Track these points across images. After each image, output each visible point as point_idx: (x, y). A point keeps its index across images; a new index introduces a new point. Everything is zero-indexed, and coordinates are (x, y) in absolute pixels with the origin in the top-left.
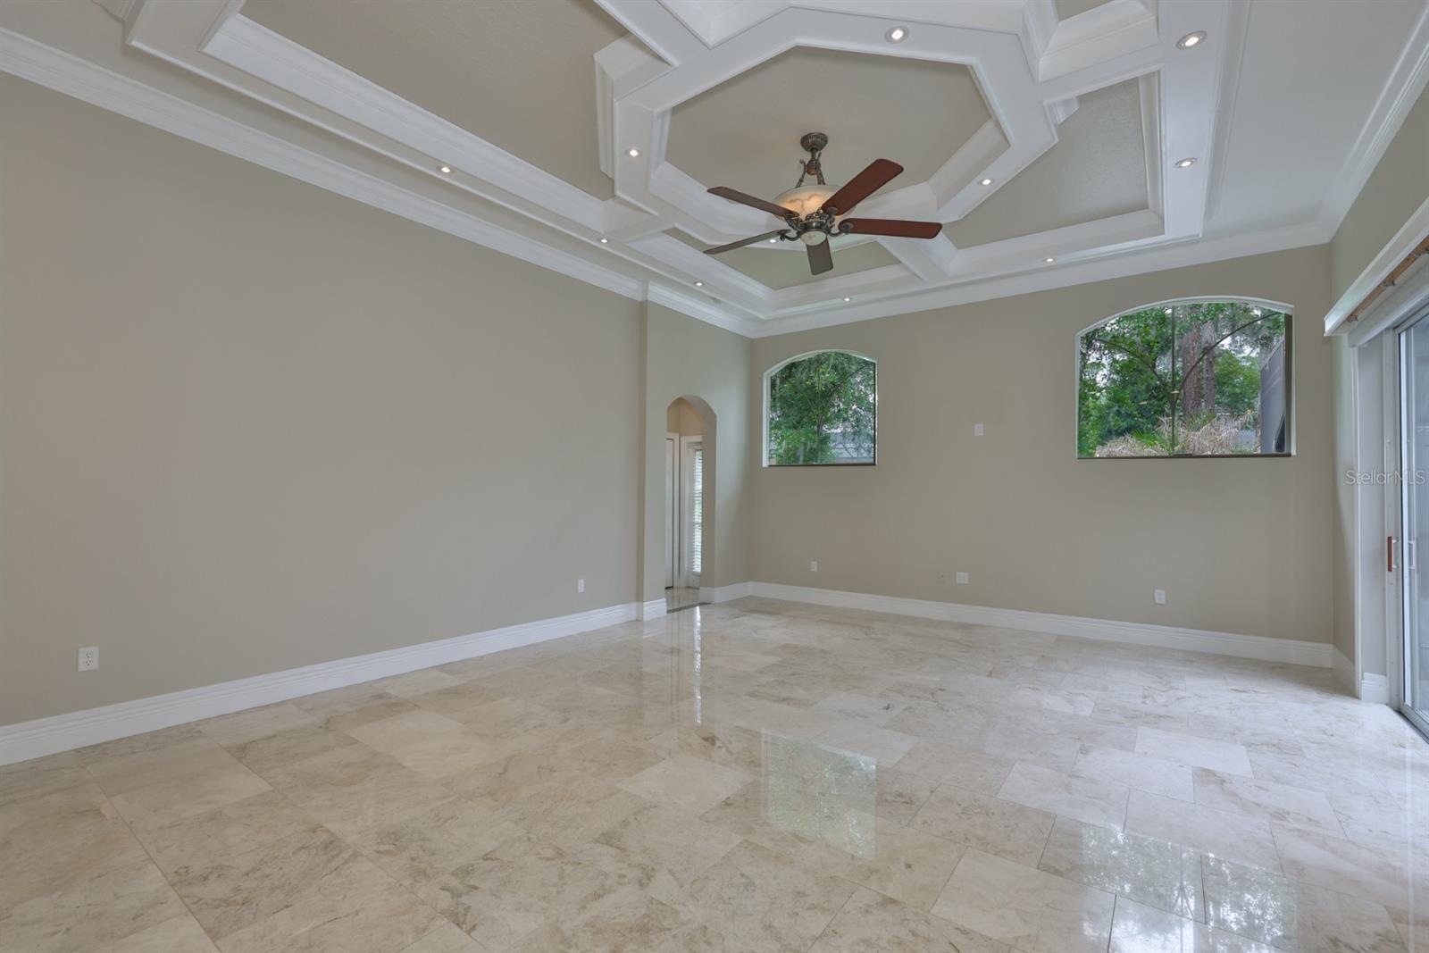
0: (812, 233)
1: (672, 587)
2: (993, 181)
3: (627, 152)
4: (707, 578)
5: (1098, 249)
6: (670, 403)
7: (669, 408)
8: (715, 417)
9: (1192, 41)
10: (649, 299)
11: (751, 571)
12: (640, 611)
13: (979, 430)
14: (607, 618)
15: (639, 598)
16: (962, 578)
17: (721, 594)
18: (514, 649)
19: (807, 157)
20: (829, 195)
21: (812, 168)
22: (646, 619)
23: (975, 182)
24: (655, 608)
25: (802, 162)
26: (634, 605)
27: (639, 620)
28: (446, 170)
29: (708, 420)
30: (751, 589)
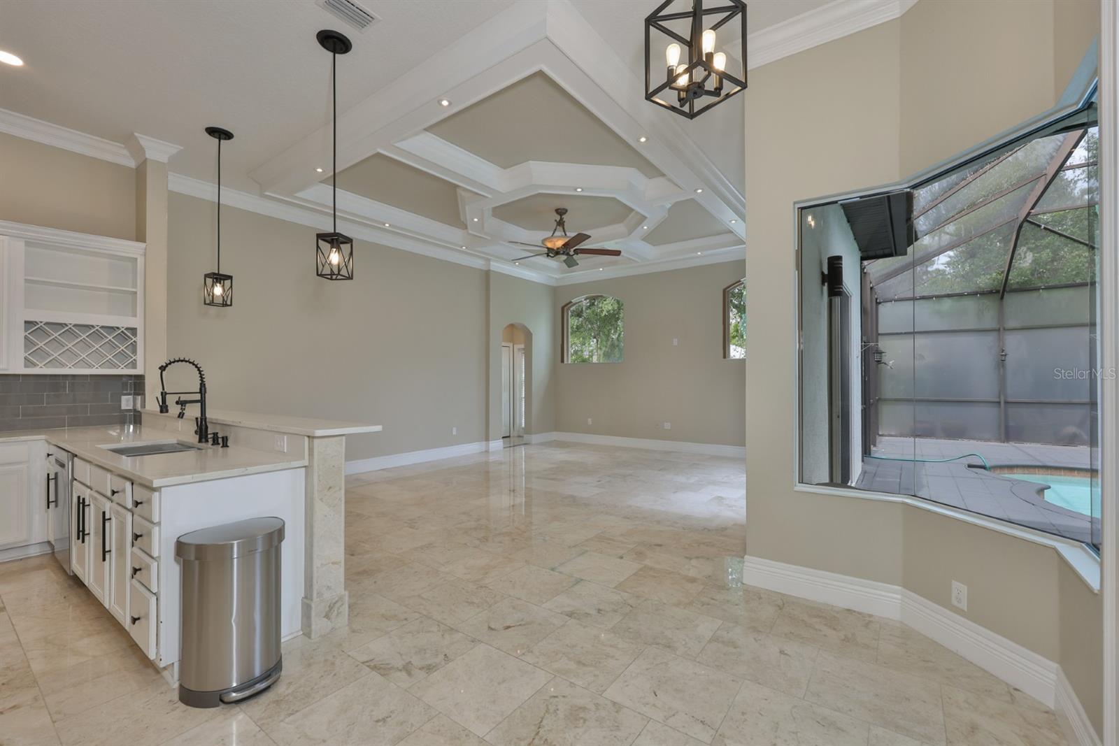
0: (560, 256)
1: (509, 437)
2: (648, 227)
3: (473, 220)
4: (528, 430)
5: (717, 250)
6: (505, 326)
7: (506, 328)
8: (531, 334)
9: (700, 191)
10: (491, 269)
11: (557, 426)
12: (488, 446)
13: (675, 342)
14: (468, 450)
15: (487, 439)
16: (667, 426)
17: (535, 438)
18: (420, 463)
19: (558, 218)
20: (567, 240)
21: (561, 223)
22: (490, 451)
23: (640, 227)
24: (497, 445)
25: (556, 221)
26: (484, 443)
27: (487, 451)
28: (387, 225)
29: (528, 336)
30: (555, 436)
